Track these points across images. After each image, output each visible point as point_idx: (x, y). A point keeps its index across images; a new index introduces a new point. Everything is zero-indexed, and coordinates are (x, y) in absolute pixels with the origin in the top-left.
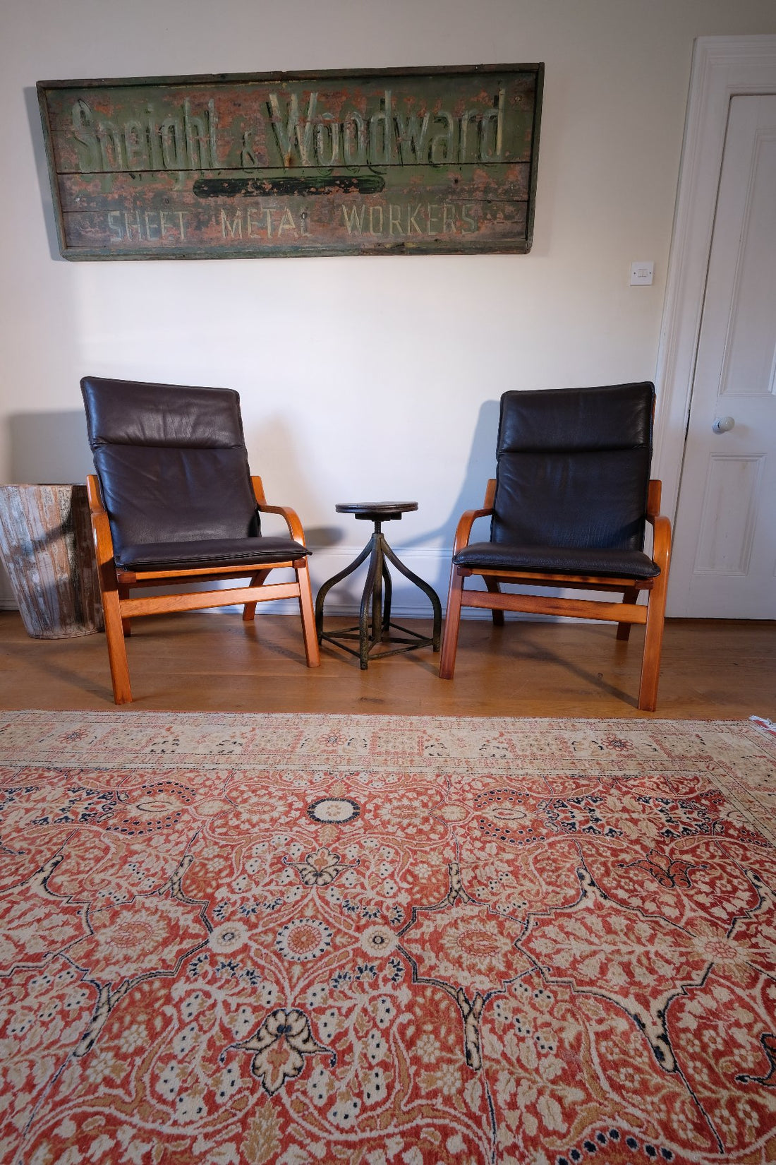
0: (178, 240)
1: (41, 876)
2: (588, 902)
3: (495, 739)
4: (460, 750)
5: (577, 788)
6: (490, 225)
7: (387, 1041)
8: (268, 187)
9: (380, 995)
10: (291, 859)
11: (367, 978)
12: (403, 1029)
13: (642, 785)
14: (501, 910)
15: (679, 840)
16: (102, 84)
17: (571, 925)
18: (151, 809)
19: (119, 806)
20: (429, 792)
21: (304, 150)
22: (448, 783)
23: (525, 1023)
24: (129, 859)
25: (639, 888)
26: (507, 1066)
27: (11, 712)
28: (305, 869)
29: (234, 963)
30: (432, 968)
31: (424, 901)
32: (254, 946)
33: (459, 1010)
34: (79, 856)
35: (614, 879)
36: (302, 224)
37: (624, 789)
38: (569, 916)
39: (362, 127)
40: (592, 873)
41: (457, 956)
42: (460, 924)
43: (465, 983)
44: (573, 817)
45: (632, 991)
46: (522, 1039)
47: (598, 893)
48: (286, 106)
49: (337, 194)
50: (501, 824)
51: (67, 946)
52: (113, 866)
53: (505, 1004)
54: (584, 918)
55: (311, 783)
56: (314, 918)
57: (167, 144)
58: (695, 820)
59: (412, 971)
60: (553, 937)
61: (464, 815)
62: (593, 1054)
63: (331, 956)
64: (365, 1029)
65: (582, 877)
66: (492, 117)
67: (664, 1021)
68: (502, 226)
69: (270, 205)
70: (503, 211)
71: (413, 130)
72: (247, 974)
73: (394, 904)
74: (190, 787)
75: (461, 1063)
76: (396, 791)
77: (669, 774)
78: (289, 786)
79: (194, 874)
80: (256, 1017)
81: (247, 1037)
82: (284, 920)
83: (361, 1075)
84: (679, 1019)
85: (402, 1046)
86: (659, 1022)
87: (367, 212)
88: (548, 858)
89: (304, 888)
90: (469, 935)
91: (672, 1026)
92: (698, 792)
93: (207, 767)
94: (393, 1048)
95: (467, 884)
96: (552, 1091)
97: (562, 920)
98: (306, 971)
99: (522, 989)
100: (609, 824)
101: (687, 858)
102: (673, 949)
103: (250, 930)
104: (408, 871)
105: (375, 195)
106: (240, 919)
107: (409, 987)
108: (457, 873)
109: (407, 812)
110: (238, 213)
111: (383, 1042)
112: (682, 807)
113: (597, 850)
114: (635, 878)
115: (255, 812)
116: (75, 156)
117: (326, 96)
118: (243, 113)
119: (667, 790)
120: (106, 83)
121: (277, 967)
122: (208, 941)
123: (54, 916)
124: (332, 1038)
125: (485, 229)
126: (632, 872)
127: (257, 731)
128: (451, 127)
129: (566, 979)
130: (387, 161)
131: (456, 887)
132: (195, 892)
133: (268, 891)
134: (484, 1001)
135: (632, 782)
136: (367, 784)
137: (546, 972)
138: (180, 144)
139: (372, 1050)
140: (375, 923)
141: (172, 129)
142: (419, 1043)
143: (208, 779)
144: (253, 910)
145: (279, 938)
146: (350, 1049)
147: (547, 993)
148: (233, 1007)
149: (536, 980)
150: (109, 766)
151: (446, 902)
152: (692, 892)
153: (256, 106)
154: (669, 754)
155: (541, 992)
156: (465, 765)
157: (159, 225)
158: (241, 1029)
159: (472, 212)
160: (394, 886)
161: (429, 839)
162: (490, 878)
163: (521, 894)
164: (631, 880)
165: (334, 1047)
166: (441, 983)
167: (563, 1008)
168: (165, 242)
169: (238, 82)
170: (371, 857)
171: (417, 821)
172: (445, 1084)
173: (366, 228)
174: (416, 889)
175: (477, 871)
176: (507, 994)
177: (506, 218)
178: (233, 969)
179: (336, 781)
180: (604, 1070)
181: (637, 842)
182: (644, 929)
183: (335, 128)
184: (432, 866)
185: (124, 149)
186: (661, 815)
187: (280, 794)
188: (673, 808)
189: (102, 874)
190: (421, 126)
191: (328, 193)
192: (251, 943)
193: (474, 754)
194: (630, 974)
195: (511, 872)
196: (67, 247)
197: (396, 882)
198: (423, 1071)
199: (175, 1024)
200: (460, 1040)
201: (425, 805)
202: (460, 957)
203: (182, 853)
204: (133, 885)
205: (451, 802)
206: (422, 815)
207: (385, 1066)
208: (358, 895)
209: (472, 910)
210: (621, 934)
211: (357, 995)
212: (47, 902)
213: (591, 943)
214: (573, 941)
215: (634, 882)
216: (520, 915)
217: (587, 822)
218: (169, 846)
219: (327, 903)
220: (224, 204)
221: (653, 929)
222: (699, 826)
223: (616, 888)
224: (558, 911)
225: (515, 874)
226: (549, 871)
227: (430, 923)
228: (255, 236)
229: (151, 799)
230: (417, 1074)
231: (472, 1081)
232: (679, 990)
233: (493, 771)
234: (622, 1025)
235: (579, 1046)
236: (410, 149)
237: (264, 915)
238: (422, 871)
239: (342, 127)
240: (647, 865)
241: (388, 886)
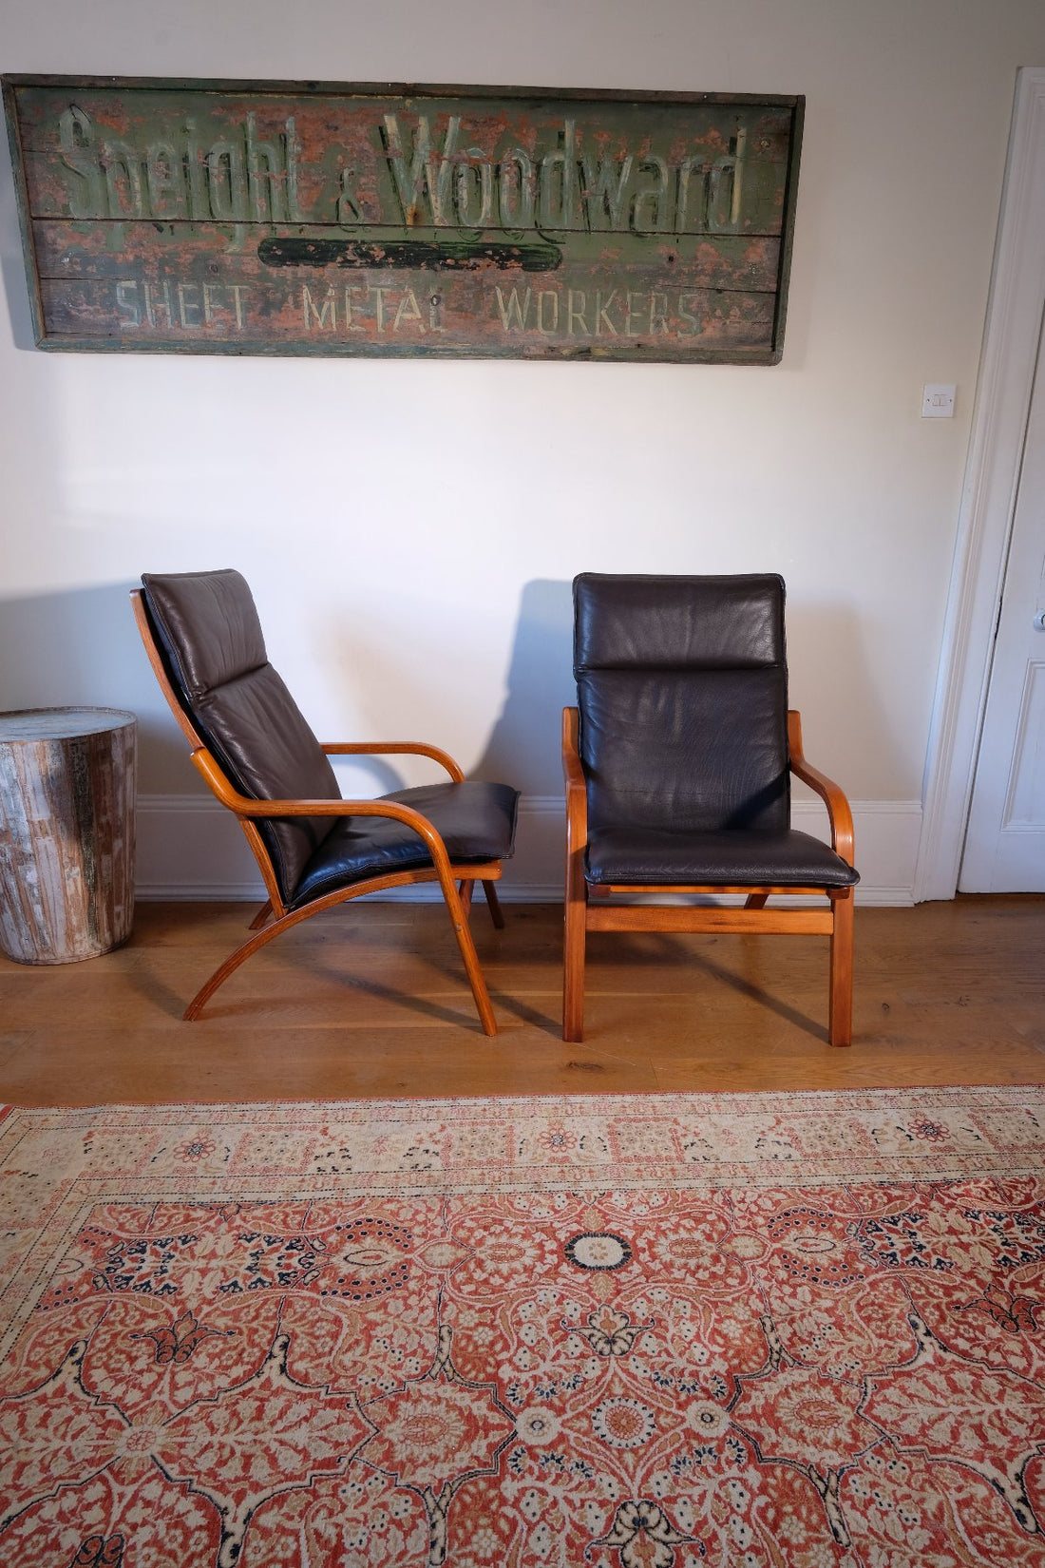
0: (231, 330)
1: (276, 1363)
2: (927, 1357)
3: (771, 1129)
4: (730, 1149)
5: (890, 1200)
6: (719, 325)
7: (751, 1526)
8: (379, 254)
9: (728, 1479)
10: (571, 1323)
11: (708, 1461)
12: (762, 1512)
13: (968, 1193)
14: (833, 1372)
15: (1019, 1269)
16: (113, 84)
17: (913, 1385)
18: (365, 1262)
19: (319, 1260)
20: (709, 1217)
21: (437, 203)
22: (729, 1203)
23: (884, 1497)
24: (373, 1333)
25: (981, 1336)
26: (876, 1541)
27: (79, 1111)
28: (592, 1335)
29: (558, 1454)
30: (775, 1445)
31: (744, 1367)
32: (572, 1435)
33: (815, 1488)
34: (308, 1334)
35: (952, 1326)
36: (433, 313)
37: (947, 1201)
38: (909, 1374)
39: (529, 173)
40: (925, 1320)
41: (798, 1430)
42: (793, 1394)
43: (814, 1460)
44: (892, 1245)
45: (987, 1456)
46: (885, 1513)
47: (937, 1345)
48: (410, 134)
49: (487, 271)
50: (808, 1259)
51: (357, 1447)
52: (357, 1342)
53: (860, 1478)
54: (925, 1376)
55: (556, 1212)
56: (626, 1396)
57: (217, 181)
58: (1035, 1240)
59: (754, 1452)
60: (896, 1400)
61: (761, 1249)
62: (957, 1522)
63: (662, 1440)
64: (725, 1515)
65: (915, 1326)
66: (726, 169)
67: (1022, 1484)
68: (737, 326)
69: (382, 283)
70: (740, 307)
71: (606, 180)
72: (577, 1466)
73: (712, 1373)
74: (399, 1225)
75: (830, 1541)
76: (666, 1219)
77: (996, 1173)
78: (528, 1217)
79: (462, 1349)
80: (606, 1512)
81: (605, 1533)
82: (593, 1400)
83: (734, 1561)
84: (1036, 1481)
85: (767, 1530)
86: (1018, 1485)
87: (534, 299)
88: (873, 1304)
89: (601, 1360)
90: (805, 1405)
91: (1031, 1488)
92: (1036, 1201)
93: (407, 1191)
94: (759, 1532)
95: (787, 1343)
96: (923, 1560)
97: (903, 1381)
98: (640, 1458)
99: (874, 1462)
100: (936, 1253)
101: (1030, 1292)
102: (1024, 1405)
103: (559, 1415)
104: (715, 1330)
105: (548, 274)
106: (542, 1404)
107: (756, 1468)
108: (773, 1329)
109: (691, 1249)
110: (331, 292)
111: (746, 1526)
112: (1019, 1223)
113: (927, 1289)
114: (974, 1323)
115: (500, 1259)
116: (62, 193)
117: (474, 123)
118: (341, 141)
119: (999, 1199)
120: (119, 84)
121: (607, 1457)
122: (516, 1433)
123: (321, 1412)
124: (693, 1526)
125: (712, 331)
126: (970, 1315)
127: (449, 1130)
128: (665, 180)
129: (918, 1447)
130: (566, 224)
131: (776, 1347)
132: (474, 1373)
133: (560, 1366)
134: (838, 1478)
135: (954, 1190)
136: (627, 1209)
137: (896, 1441)
138: (239, 183)
139: (737, 1536)
140: (697, 1398)
141: (226, 159)
142: (783, 1525)
143: (417, 1212)
144: (552, 1391)
145: (596, 1423)
146: (715, 1536)
147: (901, 1464)
148: (578, 1504)
149: (887, 1450)
150: (273, 1197)
151: (770, 1367)
152: (1039, 1336)
153: (362, 131)
154: (994, 1143)
155: (895, 1463)
156: (741, 1173)
157: (202, 305)
158: (597, 1527)
159: (693, 306)
160: (705, 1350)
161: (727, 1286)
162: (811, 1333)
163: (850, 1351)
164: (970, 1325)
165: (698, 1536)
166: (788, 1461)
167: (920, 1478)
168: (209, 331)
169: (335, 94)
170: (665, 1314)
171: (706, 1261)
172: (819, 1562)
173: (531, 323)
174: (731, 1353)
175: (795, 1325)
176: (860, 1468)
177: (745, 315)
178: (558, 1461)
179: (586, 1208)
180: (970, 1536)
181: (971, 1275)
182: (991, 1385)
183: (487, 171)
184: (741, 1322)
185: (146, 185)
186: (995, 1236)
187: (521, 1229)
188: (1009, 1225)
189: (349, 1354)
190: (619, 175)
191: (473, 268)
192: (567, 1431)
193: (750, 1155)
194: (983, 1437)
195: (833, 1324)
196: (47, 333)
197: (705, 1346)
198: (794, 1552)
199: (522, 1525)
200: (823, 1519)
201: (709, 1238)
202: (802, 1431)
203: (433, 1322)
204: (395, 1368)
205: (743, 1231)
206: (710, 1252)
207: (756, 1550)
208: (667, 1364)
209: (800, 1375)
210: (968, 1392)
211: (703, 1481)
212: (303, 1397)
213: (938, 1405)
214: (918, 1405)
215: (975, 1328)
216: (855, 1377)
217: (909, 1250)
218: (414, 1313)
219: (635, 1377)
220: (308, 278)
221: (1001, 1384)
222: (1040, 1248)
223: (955, 1338)
224: (896, 1369)
225: (839, 1325)
226: (875, 1320)
227: (758, 1393)
228: (357, 328)
229: (357, 1247)
230: (789, 1555)
231: (845, 1557)
232: (1035, 1451)
233: (782, 1181)
234: (981, 1491)
235: (942, 1516)
236: (601, 207)
237: (568, 1396)
238: (732, 1329)
239: (497, 170)
240: (986, 1305)
241: (697, 1351)
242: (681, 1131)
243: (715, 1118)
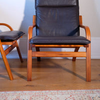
242: (47, 98)
243: (56, 95)
